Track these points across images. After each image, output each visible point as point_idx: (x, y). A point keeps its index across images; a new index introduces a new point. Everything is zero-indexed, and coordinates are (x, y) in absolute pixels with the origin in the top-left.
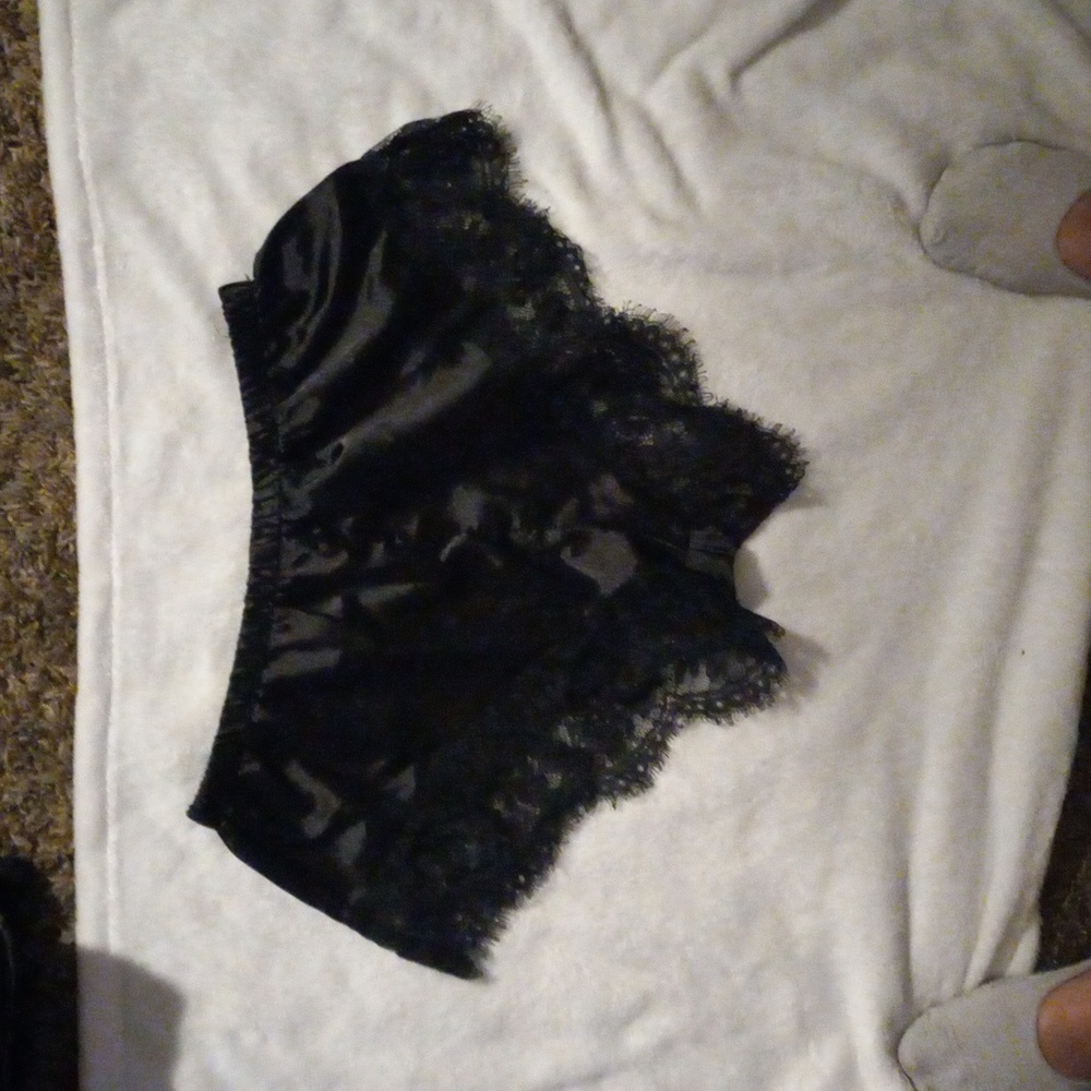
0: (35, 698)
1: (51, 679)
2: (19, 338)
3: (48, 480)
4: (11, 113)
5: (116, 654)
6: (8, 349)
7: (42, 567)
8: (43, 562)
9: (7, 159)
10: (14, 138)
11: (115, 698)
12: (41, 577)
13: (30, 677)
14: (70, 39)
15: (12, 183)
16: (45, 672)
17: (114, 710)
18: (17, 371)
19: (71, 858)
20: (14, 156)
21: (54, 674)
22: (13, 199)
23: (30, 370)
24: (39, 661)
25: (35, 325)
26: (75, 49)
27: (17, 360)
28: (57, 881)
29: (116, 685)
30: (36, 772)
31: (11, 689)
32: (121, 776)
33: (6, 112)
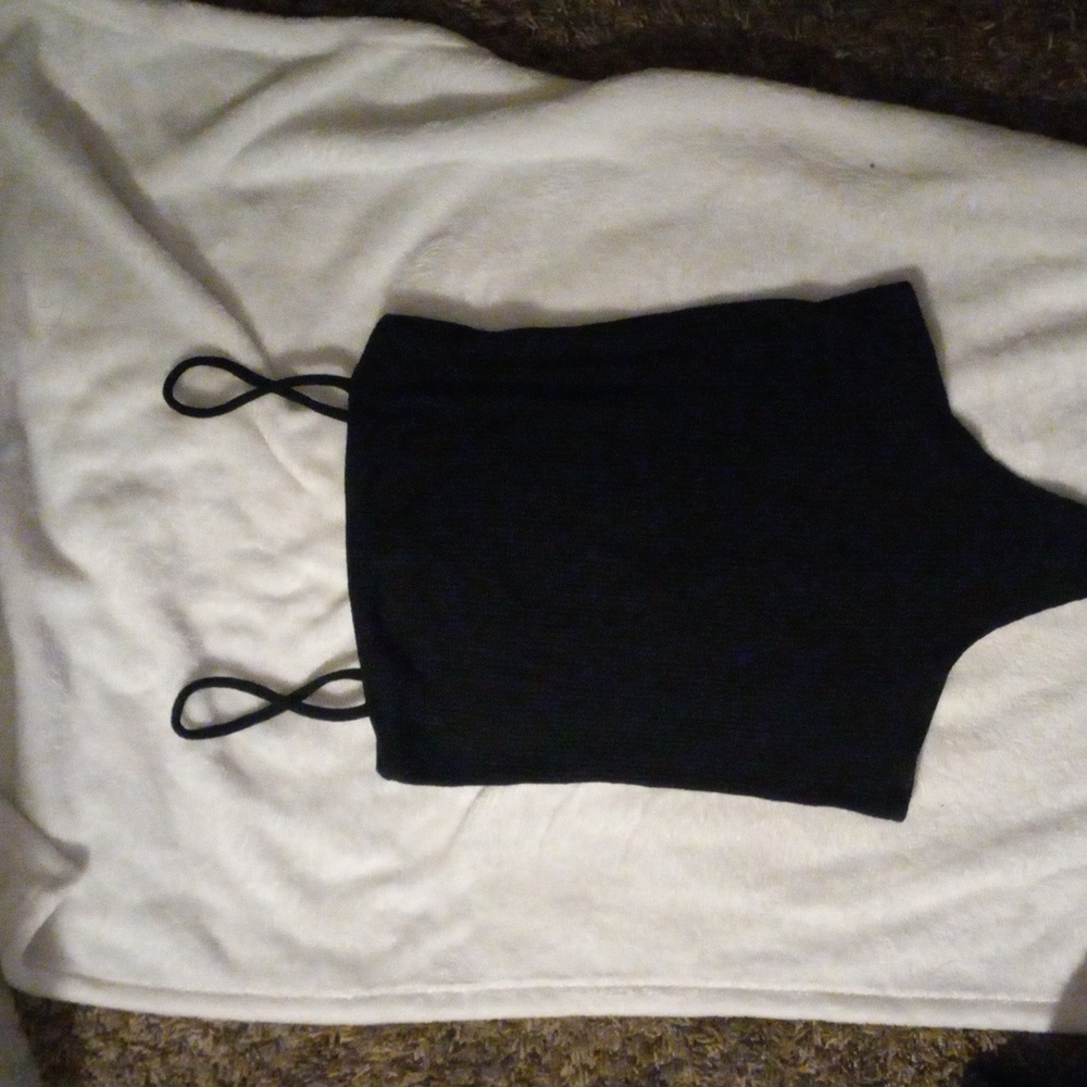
0: (821, 1052)
1: (806, 1037)
2: (507, 1045)
3: (631, 1028)
4: (311, 1040)
5: (790, 987)
6: (515, 1056)
7: (708, 1041)
8: (704, 1038)
9: (350, 1046)
10: (332, 1040)
11: (829, 989)
12: (716, 1042)
13: (803, 1053)
14: (246, 995)
15: (371, 1043)
16: (799, 1043)
17: (839, 990)
18: (534, 1049)
19: (966, 1031)
20: (349, 1039)
21: (801, 1035)
22: (385, 1043)
23: (535, 1038)
24: (790, 1046)
25: (495, 1030)
26: (255, 992)
27: (525, 1051)
28: (987, 1045)
29: (818, 988)
30: (887, 1054)
31: (812, 1072)
32: (901, 985)
33: (309, 1044)
